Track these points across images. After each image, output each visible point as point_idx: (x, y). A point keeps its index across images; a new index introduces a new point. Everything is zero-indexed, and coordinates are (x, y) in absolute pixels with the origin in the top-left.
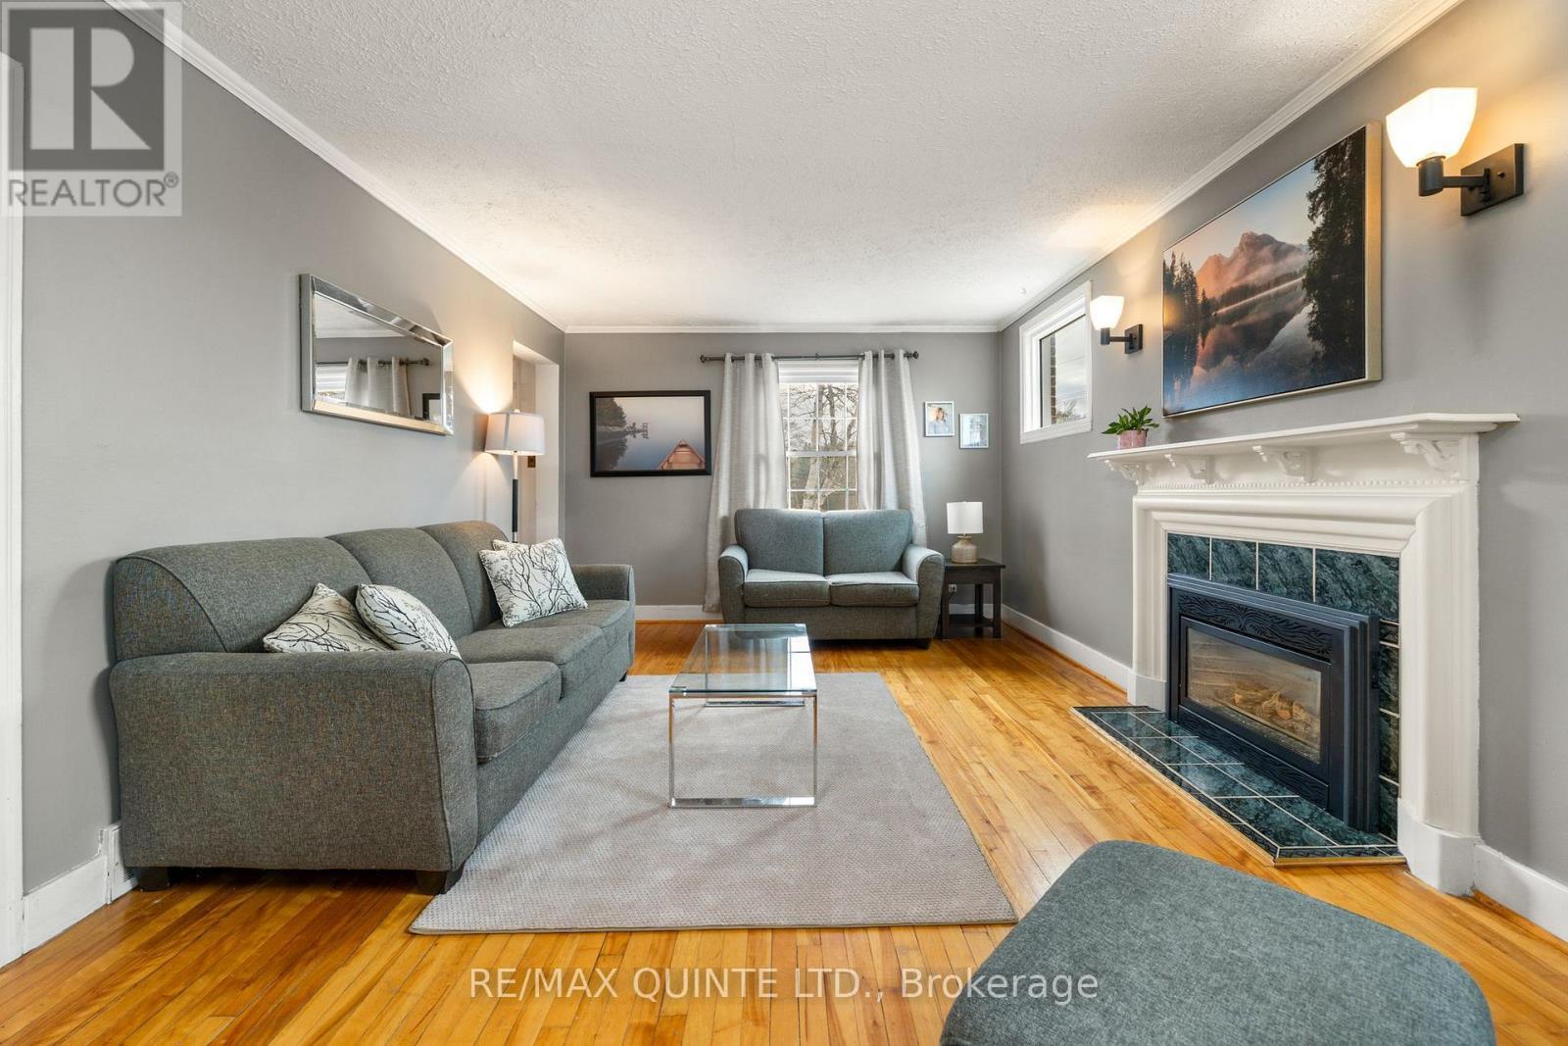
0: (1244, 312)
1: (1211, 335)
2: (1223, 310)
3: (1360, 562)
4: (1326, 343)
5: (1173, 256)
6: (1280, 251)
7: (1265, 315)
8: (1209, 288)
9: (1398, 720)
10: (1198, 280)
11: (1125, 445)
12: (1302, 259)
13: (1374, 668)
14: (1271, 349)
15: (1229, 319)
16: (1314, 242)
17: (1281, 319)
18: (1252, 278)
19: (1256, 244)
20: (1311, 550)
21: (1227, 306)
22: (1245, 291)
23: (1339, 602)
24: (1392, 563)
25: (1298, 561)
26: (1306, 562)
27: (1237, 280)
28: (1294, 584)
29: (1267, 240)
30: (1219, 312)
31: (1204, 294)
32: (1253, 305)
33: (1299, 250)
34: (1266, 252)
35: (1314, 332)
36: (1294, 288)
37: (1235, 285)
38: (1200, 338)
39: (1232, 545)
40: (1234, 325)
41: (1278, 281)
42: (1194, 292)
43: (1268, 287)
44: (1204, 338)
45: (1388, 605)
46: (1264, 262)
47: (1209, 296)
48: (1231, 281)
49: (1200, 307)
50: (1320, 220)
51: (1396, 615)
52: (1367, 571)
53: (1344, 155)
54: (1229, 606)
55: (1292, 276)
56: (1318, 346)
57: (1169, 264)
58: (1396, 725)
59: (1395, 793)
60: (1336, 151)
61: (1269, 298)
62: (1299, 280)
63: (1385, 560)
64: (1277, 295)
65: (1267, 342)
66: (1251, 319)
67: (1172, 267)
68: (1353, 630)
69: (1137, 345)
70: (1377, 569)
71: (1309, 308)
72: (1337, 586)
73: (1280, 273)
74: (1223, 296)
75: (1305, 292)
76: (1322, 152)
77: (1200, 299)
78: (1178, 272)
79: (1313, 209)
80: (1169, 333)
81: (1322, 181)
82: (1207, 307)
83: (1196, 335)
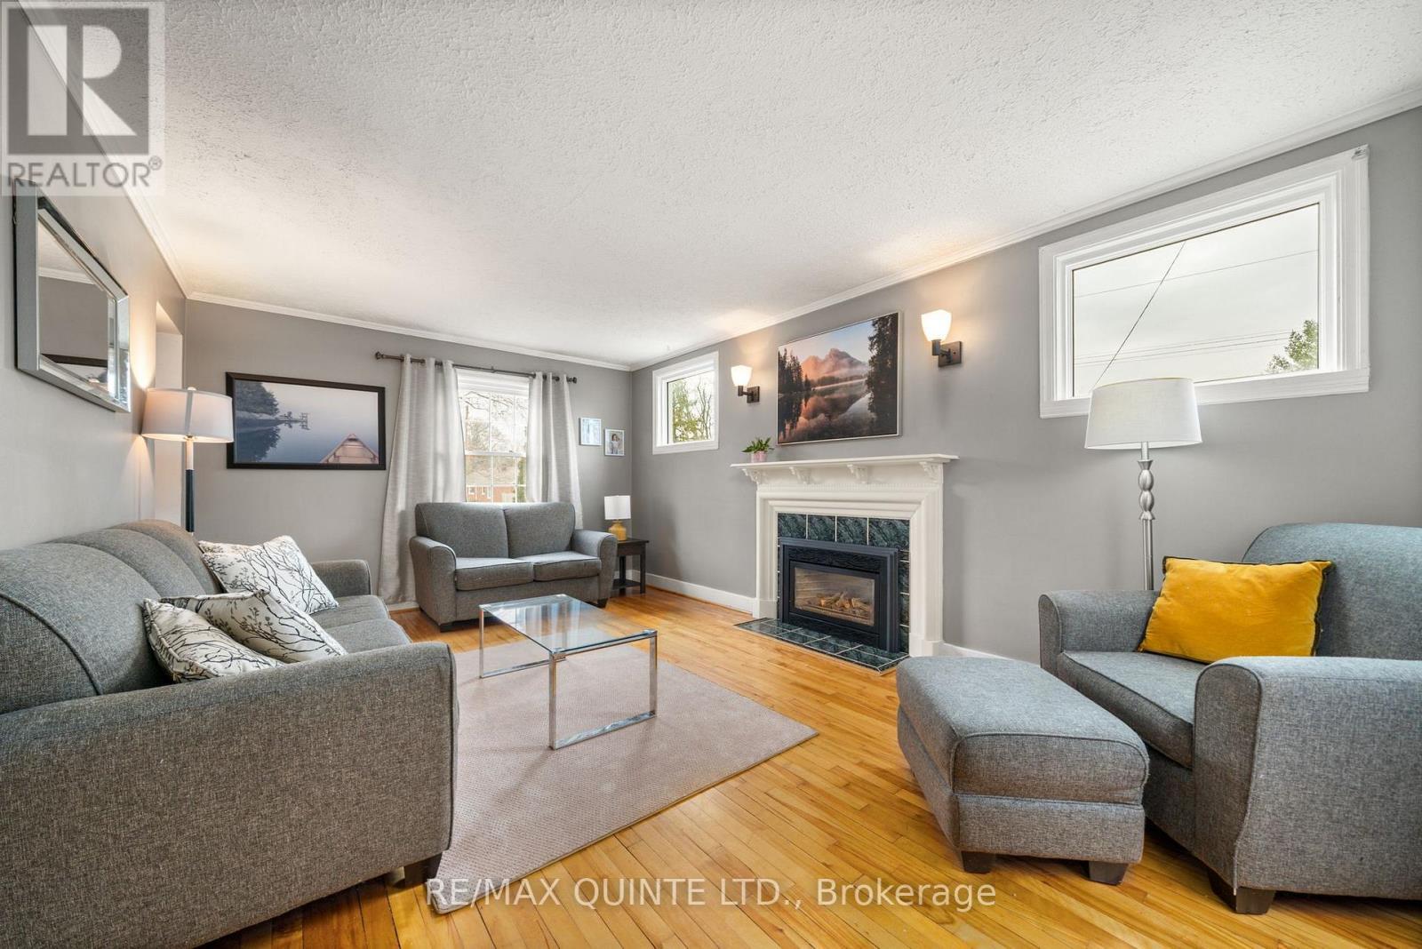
0: (831, 391)
1: (811, 401)
2: (819, 388)
3: (890, 523)
4: (878, 415)
5: (786, 350)
6: (853, 363)
7: (844, 395)
8: (809, 373)
9: (909, 596)
10: (802, 368)
11: (758, 460)
12: (866, 369)
13: (899, 574)
14: (847, 413)
15: (822, 393)
16: (872, 362)
18: (837, 374)
19: (838, 356)
20: (866, 519)
21: (822, 385)
22: (833, 380)
23: (880, 544)
24: (906, 523)
25: (860, 525)
26: (863, 525)
27: (827, 373)
28: (857, 537)
29: (844, 356)
30: (816, 388)
31: (806, 376)
32: (837, 388)
33: (864, 364)
34: (845, 361)
35: (871, 408)
36: (861, 383)
37: (826, 375)
38: (803, 401)
39: (821, 518)
40: (826, 397)
41: (851, 379)
42: (800, 374)
43: (846, 380)
44: (806, 401)
45: (904, 542)
46: (844, 366)
47: (810, 378)
48: (824, 372)
49: (804, 384)
50: (875, 352)
51: (907, 547)
52: (895, 527)
53: (887, 323)
54: (822, 552)
55: (860, 377)
56: (873, 415)
57: (782, 354)
58: (908, 599)
59: (907, 631)
60: (883, 320)
61: (846, 386)
63: (903, 521)
64: (851, 386)
66: (836, 396)
67: (785, 357)
68: (891, 557)
69: (756, 398)
70: (899, 526)
71: (869, 395)
72: (879, 536)
73: (853, 374)
74: (819, 380)
76: (877, 318)
77: (804, 379)
78: (789, 360)
79: (872, 346)
80: (782, 396)
81: (876, 333)
82: (808, 383)
83: (801, 399)
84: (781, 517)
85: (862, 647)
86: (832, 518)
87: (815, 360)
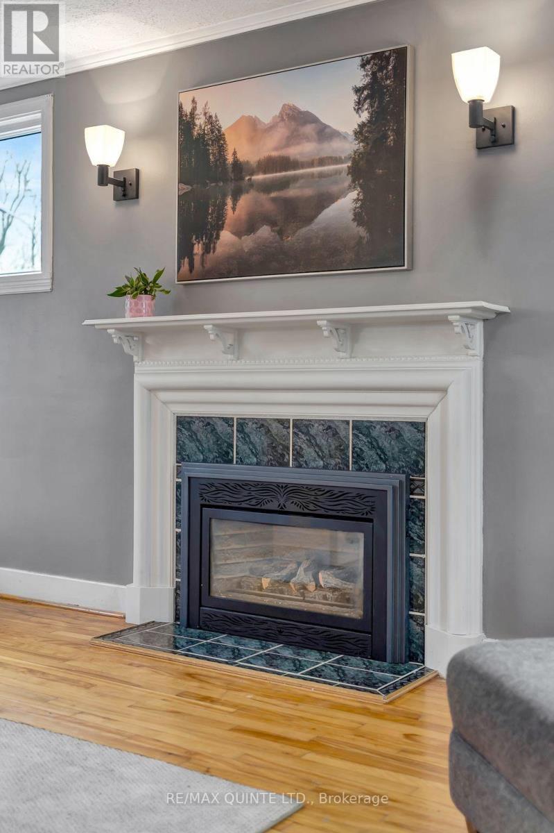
0: (284, 184)
1: (245, 201)
2: (259, 177)
3: (392, 428)
4: (370, 230)
5: (194, 101)
6: (325, 133)
7: (308, 192)
8: (240, 148)
9: (424, 559)
10: (227, 137)
12: (348, 147)
13: (407, 520)
15: (266, 188)
16: (360, 133)
17: (324, 200)
18: (294, 152)
19: (297, 119)
20: (348, 422)
21: (265, 173)
22: (285, 163)
23: (374, 467)
24: (420, 427)
25: (336, 434)
26: (342, 434)
27: (276, 149)
28: (331, 456)
29: (308, 118)
30: (255, 177)
31: (235, 153)
32: (295, 179)
33: (345, 137)
34: (309, 129)
35: (358, 217)
36: (338, 172)
37: (274, 154)
38: (229, 201)
39: (262, 425)
40: (273, 195)
41: (322, 162)
42: (222, 149)
43: (311, 164)
44: (235, 200)
45: (417, 463)
46: (308, 139)
47: (242, 157)
48: (269, 147)
49: (230, 170)
50: (365, 116)
51: (422, 471)
52: (399, 436)
53: (388, 64)
54: (267, 488)
55: (337, 160)
56: (362, 231)
57: (187, 109)
58: (422, 564)
59: (422, 623)
60: (379, 59)
61: (312, 175)
62: (345, 166)
63: (413, 424)
65: (310, 220)
66: (292, 192)
67: (192, 114)
68: (394, 488)
69: (131, 192)
70: (408, 434)
71: (354, 195)
72: (372, 453)
73: (324, 155)
74: (259, 162)
75: (350, 178)
76: (368, 53)
77: (230, 159)
78: (200, 121)
79: (359, 104)
80: (187, 188)
81: (368, 80)
82: (238, 167)
83: (224, 196)
84: (183, 423)
85: (342, 659)
86: (283, 422)
87: (253, 123)
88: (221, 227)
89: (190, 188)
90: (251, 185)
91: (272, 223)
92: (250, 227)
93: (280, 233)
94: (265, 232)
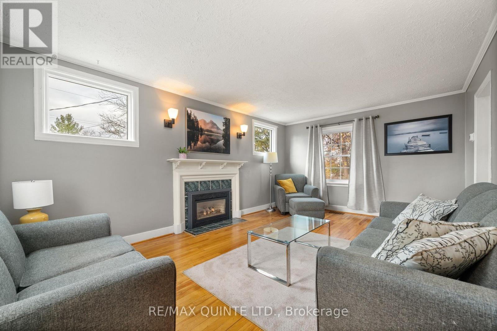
0: (211, 135)
1: (203, 137)
3: (227, 181)
4: (225, 147)
5: (191, 111)
6: (218, 128)
7: (215, 138)
10: (199, 122)
12: (222, 132)
15: (208, 135)
16: (224, 130)
17: (218, 141)
18: (213, 130)
20: (220, 180)
21: (207, 132)
22: (211, 131)
23: (224, 188)
24: (231, 180)
25: (219, 182)
27: (209, 128)
28: (218, 187)
29: (215, 124)
30: (205, 132)
31: (201, 126)
32: (213, 135)
33: (221, 130)
34: (215, 126)
35: (224, 145)
36: (220, 136)
39: (205, 182)
40: (209, 137)
41: (218, 133)
42: (198, 124)
43: (216, 133)
44: (201, 136)
46: (215, 128)
48: (208, 127)
49: (200, 129)
50: (224, 128)
51: (231, 187)
53: (227, 120)
54: (206, 195)
55: (220, 134)
57: (189, 112)
61: (216, 135)
64: (218, 136)
65: (216, 143)
66: (212, 137)
67: (190, 114)
68: (227, 191)
71: (223, 141)
72: (224, 185)
73: (218, 132)
74: (206, 129)
76: (224, 117)
77: (200, 127)
78: (192, 116)
79: (224, 125)
80: (189, 130)
81: (225, 122)
82: (202, 129)
83: (199, 134)
84: (187, 183)
85: (225, 221)
86: (209, 181)
87: (205, 122)
88: (198, 141)
89: (190, 130)
90: (204, 134)
91: (209, 143)
92: (204, 142)
93: (210, 144)
94: (207, 144)
